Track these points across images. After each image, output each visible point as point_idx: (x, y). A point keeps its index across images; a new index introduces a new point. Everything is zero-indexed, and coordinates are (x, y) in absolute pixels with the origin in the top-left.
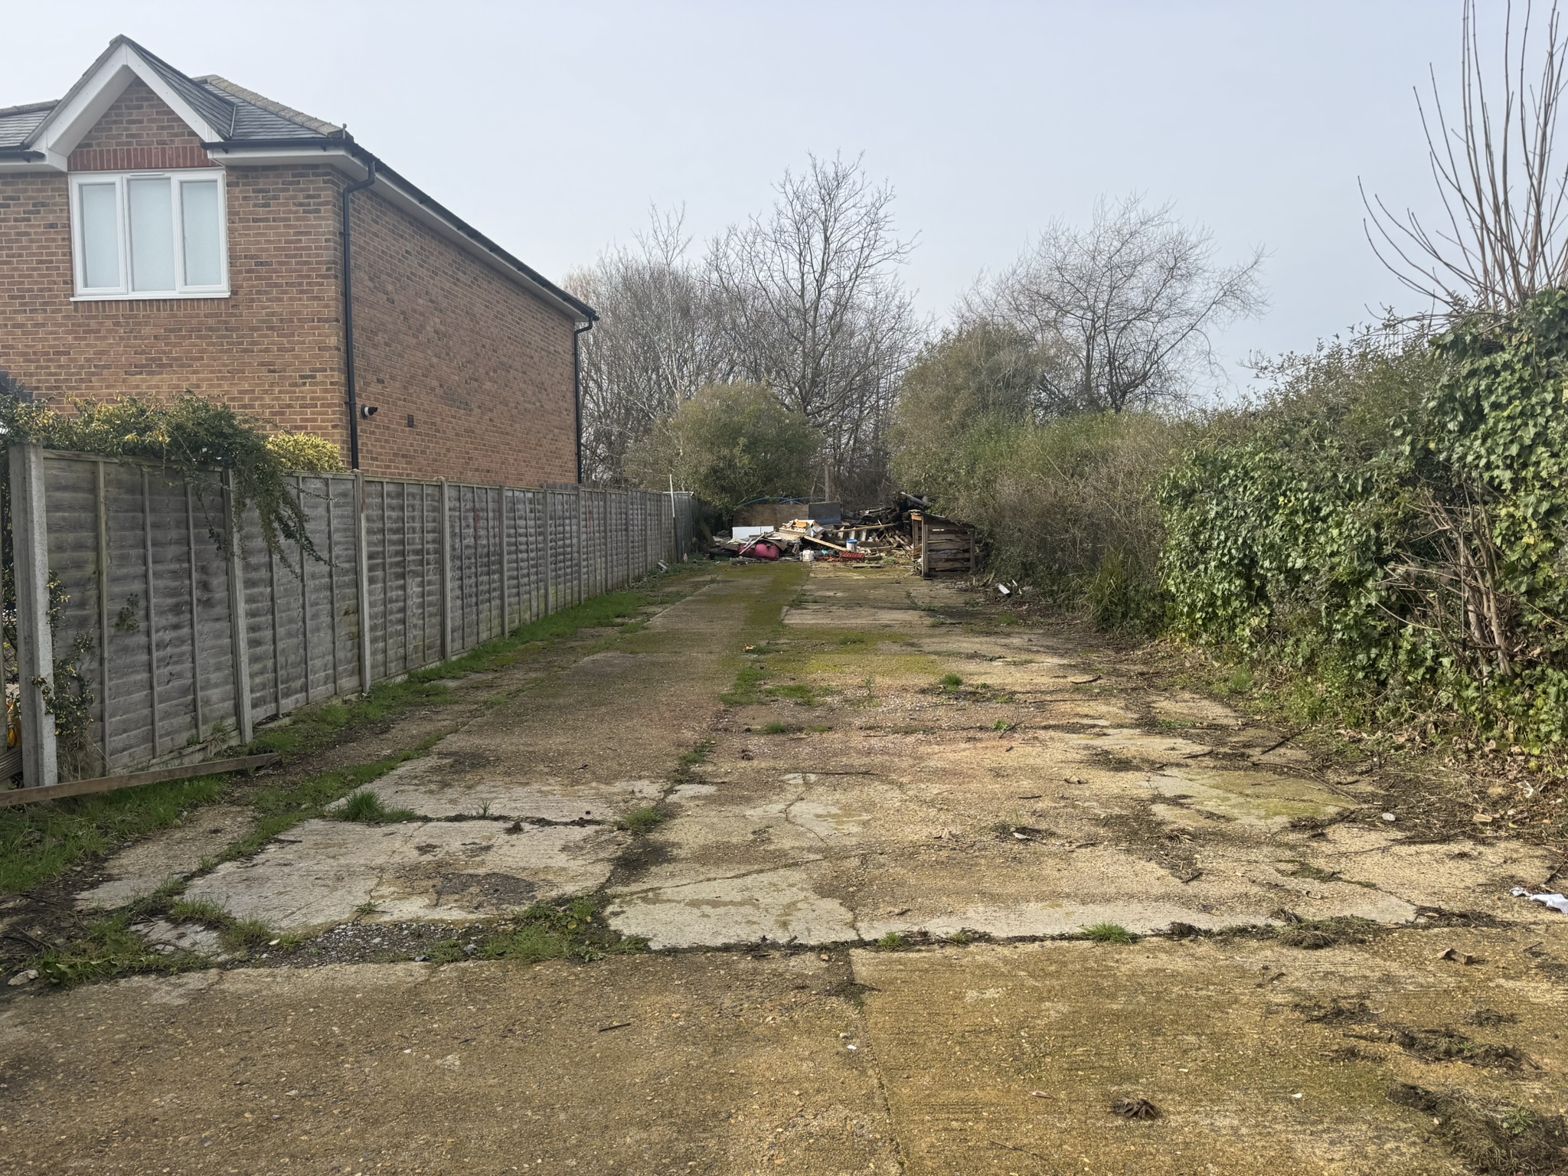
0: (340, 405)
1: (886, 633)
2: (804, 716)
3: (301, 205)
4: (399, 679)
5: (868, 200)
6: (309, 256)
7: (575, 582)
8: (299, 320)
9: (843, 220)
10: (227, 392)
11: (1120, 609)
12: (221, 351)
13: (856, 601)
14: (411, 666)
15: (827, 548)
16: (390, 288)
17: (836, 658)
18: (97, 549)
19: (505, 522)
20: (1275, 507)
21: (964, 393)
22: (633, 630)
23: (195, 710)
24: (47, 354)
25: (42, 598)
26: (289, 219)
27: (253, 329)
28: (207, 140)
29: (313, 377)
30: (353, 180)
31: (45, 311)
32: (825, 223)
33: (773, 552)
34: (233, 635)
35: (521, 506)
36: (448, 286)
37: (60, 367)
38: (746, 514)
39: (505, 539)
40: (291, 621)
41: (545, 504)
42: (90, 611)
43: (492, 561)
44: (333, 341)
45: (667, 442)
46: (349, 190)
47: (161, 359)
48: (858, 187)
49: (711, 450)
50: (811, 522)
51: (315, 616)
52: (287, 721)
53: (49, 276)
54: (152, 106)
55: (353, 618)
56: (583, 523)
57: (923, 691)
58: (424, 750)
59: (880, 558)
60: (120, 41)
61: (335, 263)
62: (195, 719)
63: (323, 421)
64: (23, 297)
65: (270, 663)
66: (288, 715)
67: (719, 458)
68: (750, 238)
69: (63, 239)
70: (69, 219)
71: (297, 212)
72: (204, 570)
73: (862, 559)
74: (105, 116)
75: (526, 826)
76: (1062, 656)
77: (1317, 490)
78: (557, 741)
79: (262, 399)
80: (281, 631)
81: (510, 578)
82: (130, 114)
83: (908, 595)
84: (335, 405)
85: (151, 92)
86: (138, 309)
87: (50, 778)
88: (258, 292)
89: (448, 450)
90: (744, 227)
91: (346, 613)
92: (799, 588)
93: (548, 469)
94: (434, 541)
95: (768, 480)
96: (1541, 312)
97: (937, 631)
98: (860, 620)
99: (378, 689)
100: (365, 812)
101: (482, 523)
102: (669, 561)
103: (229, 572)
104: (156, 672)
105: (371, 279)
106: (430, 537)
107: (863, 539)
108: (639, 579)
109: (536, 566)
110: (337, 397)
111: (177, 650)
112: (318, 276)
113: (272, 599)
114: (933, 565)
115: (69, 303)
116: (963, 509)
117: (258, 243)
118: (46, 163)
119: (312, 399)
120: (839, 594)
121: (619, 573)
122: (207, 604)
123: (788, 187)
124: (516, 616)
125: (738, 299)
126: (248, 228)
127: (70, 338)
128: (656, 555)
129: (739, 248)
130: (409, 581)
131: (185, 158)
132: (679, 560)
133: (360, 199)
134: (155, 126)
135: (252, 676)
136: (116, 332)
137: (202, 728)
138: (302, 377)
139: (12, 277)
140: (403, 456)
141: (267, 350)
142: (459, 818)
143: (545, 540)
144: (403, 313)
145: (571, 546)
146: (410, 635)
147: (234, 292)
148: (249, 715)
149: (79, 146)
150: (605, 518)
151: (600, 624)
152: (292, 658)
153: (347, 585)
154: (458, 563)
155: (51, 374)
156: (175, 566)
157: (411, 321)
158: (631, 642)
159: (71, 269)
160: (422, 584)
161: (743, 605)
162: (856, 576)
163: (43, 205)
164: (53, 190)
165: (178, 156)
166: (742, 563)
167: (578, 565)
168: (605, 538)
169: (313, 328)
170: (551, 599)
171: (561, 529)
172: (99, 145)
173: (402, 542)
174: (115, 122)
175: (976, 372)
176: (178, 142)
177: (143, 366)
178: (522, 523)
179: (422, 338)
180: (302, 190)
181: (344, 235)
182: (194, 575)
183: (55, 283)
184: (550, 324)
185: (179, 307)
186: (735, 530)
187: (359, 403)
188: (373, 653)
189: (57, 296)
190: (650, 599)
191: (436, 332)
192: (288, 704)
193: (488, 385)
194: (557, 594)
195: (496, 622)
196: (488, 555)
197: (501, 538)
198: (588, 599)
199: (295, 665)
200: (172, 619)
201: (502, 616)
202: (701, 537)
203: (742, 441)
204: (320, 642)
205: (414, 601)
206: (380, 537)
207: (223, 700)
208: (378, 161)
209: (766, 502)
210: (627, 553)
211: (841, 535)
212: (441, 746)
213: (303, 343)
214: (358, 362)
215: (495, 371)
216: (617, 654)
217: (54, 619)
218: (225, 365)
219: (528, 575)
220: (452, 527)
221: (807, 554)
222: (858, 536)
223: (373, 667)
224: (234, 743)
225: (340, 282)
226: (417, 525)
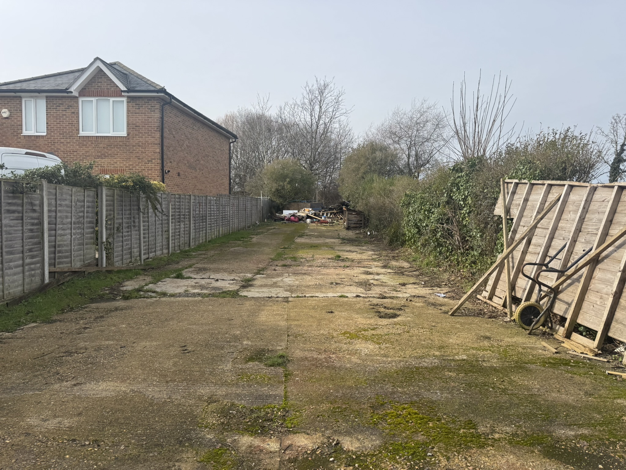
0: (159, 170)
1: (326, 245)
2: (293, 263)
3: (149, 109)
4: (178, 252)
5: (335, 94)
6: (151, 124)
7: (228, 227)
8: (148, 144)
9: (326, 100)
10: (125, 165)
11: (395, 239)
12: (124, 152)
13: (321, 235)
14: (181, 248)
15: (316, 219)
16: (174, 133)
17: (307, 251)
18: (114, 211)
19: (208, 207)
20: (422, 209)
21: (363, 167)
22: (247, 242)
23: (131, 254)
24: (70, 151)
25: (104, 222)
26: (146, 113)
27: (133, 146)
28: (122, 90)
29: (152, 161)
30: (165, 101)
31: (70, 138)
32: (320, 102)
33: (297, 220)
34: (140, 235)
35: (212, 202)
36: (190, 131)
37: (74, 156)
38: (288, 206)
39: (208, 212)
40: (152, 233)
41: (220, 201)
42: (112, 226)
43: (203, 218)
44: (158, 150)
45: (261, 179)
46: (164, 105)
47: (105, 154)
48: (332, 89)
49: (276, 183)
50: (310, 209)
51: (158, 232)
52: (151, 260)
53: (72, 128)
54: (105, 78)
55: (167, 233)
56: (231, 208)
57: (329, 259)
58: (190, 266)
59: (334, 223)
60: (97, 59)
61: (159, 127)
62: (131, 256)
63: (154, 174)
64: (64, 134)
65: (147, 243)
66: (151, 258)
67: (279, 186)
68: (293, 107)
69: (76, 117)
70: (78, 111)
71: (148, 111)
72: (134, 217)
73: (327, 223)
74: (91, 80)
75: (219, 280)
76: (375, 252)
77: (431, 205)
78: (225, 266)
79: (135, 167)
80: (150, 235)
81: (209, 224)
82: (98, 80)
83: (339, 234)
84: (158, 170)
85: (105, 73)
86: (99, 139)
87: (104, 266)
88: (136, 135)
89: (189, 183)
90: (291, 102)
91: (165, 232)
92: (303, 231)
93: (220, 189)
94: (188, 212)
95: (296, 194)
96: (469, 163)
97: (342, 244)
98: (320, 241)
99: (173, 254)
100: (179, 276)
101: (201, 207)
102: (260, 221)
103: (139, 218)
104: (124, 243)
105: (169, 131)
106: (187, 211)
107: (329, 216)
108: (249, 227)
109: (216, 221)
110: (159, 167)
111: (128, 238)
112: (154, 131)
113: (148, 226)
114: (350, 225)
115: (78, 136)
116: (360, 207)
117: (136, 120)
118: (73, 94)
119: (151, 168)
120: (316, 234)
121: (242, 225)
122: (134, 226)
123: (307, 88)
124: (210, 236)
125: (288, 127)
126: (133, 115)
127: (78, 147)
128: (256, 219)
129: (289, 110)
130: (181, 223)
131: (115, 94)
132: (264, 221)
133: (167, 107)
134: (106, 84)
135: (144, 246)
136: (92, 145)
137: (133, 259)
138: (148, 161)
139: (60, 128)
140: (177, 185)
141: (138, 152)
142: (203, 278)
143: (219, 213)
144: (178, 140)
145: (227, 215)
146: (181, 239)
147: (128, 135)
148: (143, 257)
149: (82, 89)
150: (238, 206)
151: (236, 240)
152: (152, 243)
153: (166, 224)
154: (194, 219)
155: (71, 158)
156: (128, 216)
157: (180, 143)
158: (246, 245)
159: (79, 126)
160: (184, 225)
161: (283, 236)
162: (323, 228)
163: (71, 106)
164: (74, 102)
165: (112, 93)
166: (285, 223)
167: (229, 221)
168: (238, 213)
169: (152, 146)
170: (221, 232)
171: (224, 209)
172: (88, 89)
173: (180, 212)
174: (93, 82)
175: (368, 159)
176: (112, 89)
177: (100, 156)
178: (212, 207)
179: (183, 148)
180: (149, 105)
181: (162, 118)
182: (132, 219)
183: (73, 130)
184: (222, 140)
185: (111, 139)
186: (284, 211)
187: (165, 169)
188: (172, 244)
189: (74, 134)
190: (252, 234)
191: (187, 146)
192: (151, 255)
193: (202, 162)
194: (222, 230)
195: (204, 238)
196: (202, 217)
197: (206, 211)
198: (232, 233)
199: (153, 245)
200: (127, 230)
201: (206, 236)
202: (272, 213)
203: (288, 180)
204: (159, 239)
205: (182, 229)
206: (174, 210)
207: (137, 252)
208: (173, 96)
209: (295, 202)
210: (245, 218)
211: (321, 214)
212: (194, 266)
213: (149, 151)
214: (165, 157)
215: (204, 157)
216: (242, 248)
217: (106, 227)
218: (125, 157)
219: (214, 224)
220: (193, 208)
221: (308, 221)
222: (327, 215)
223: (172, 247)
224: (139, 264)
225: (160, 132)
226: (184, 207)
